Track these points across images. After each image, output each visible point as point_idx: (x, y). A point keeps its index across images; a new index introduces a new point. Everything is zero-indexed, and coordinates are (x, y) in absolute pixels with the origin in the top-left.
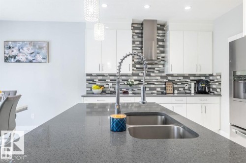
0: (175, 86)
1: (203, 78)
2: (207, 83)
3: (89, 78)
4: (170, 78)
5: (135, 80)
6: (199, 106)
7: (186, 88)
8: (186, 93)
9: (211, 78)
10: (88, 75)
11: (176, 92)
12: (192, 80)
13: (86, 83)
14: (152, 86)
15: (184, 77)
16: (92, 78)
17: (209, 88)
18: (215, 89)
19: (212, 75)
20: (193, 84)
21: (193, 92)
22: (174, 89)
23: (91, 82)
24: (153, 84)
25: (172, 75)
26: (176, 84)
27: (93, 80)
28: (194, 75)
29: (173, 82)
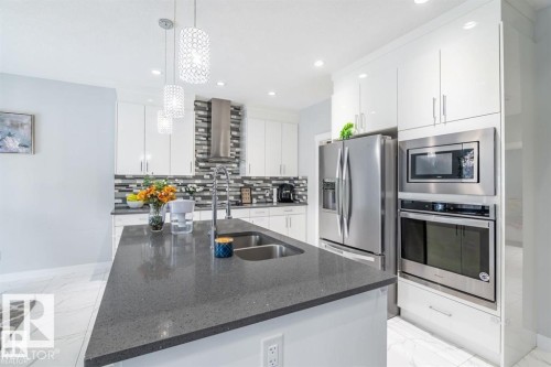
0: (253, 193)
1: (287, 182)
2: (292, 188)
3: (120, 181)
4: (247, 182)
5: (199, 185)
6: (283, 218)
7: (268, 195)
8: (267, 202)
9: (296, 182)
10: (117, 177)
11: (255, 200)
12: (274, 185)
13: (113, 191)
14: (223, 193)
15: (265, 180)
16: (126, 182)
17: (294, 195)
18: (300, 196)
19: (297, 179)
20: (275, 190)
21: (275, 200)
22: (252, 197)
23: (124, 188)
24: (225, 190)
25: (249, 179)
26: (255, 190)
27: (127, 186)
28: (276, 179)
29: (251, 188)
